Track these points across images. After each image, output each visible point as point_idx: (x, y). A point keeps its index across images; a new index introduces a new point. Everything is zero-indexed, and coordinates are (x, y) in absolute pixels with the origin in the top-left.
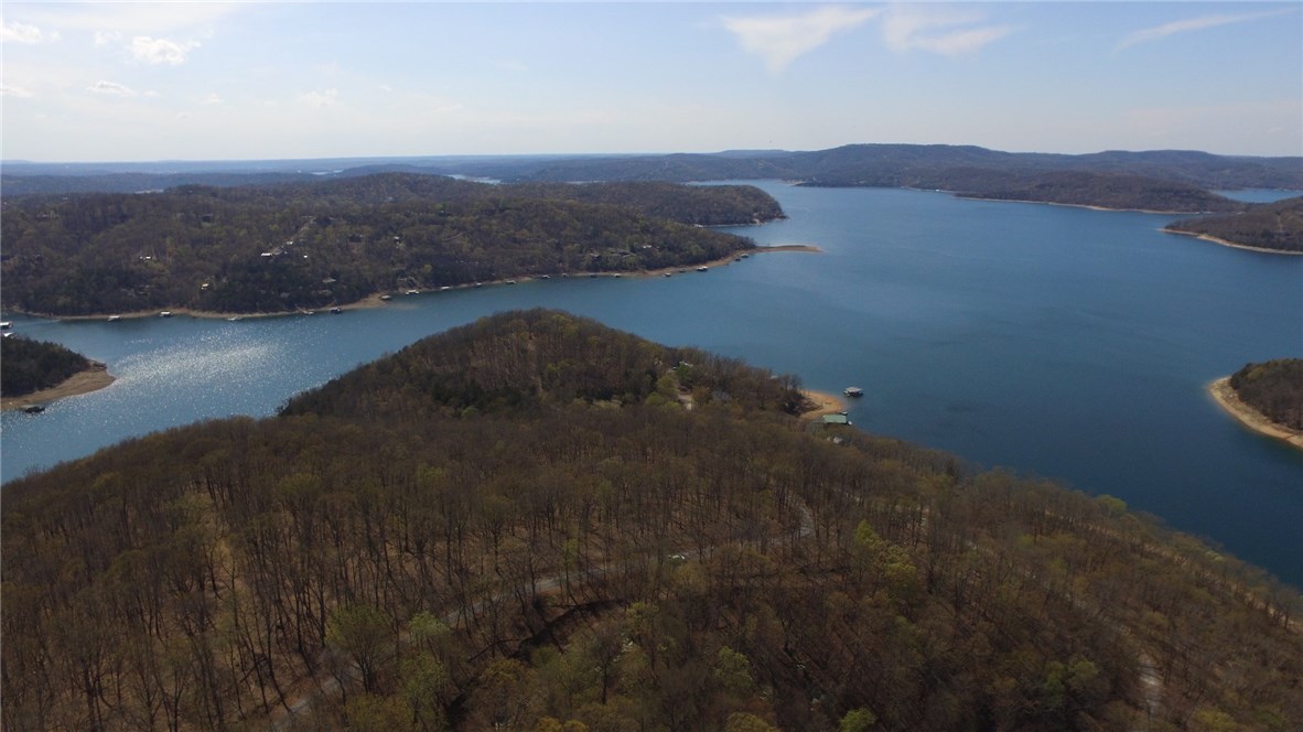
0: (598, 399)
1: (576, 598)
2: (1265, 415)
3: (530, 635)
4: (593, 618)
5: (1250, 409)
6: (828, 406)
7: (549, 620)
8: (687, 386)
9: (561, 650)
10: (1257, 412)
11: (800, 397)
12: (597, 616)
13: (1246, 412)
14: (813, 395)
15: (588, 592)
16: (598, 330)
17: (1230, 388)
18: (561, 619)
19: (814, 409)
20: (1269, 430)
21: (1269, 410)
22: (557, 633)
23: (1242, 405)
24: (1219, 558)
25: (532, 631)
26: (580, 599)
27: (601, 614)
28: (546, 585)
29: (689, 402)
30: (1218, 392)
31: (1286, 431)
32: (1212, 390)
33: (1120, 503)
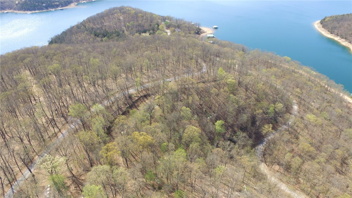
0: (143, 33)
1: (140, 94)
2: (329, 32)
3: (129, 106)
4: (146, 99)
5: (325, 30)
6: (208, 31)
7: (134, 101)
8: (168, 27)
9: (137, 109)
10: (327, 31)
11: (200, 29)
12: (147, 99)
13: (324, 31)
14: (203, 28)
15: (144, 92)
16: (141, 12)
17: (320, 24)
18: (137, 100)
19: (204, 33)
20: (330, 36)
21: (330, 30)
22: (136, 104)
23: (323, 29)
24: (315, 73)
25: (129, 105)
26: (142, 94)
27: (148, 98)
28: (132, 91)
29: (169, 32)
30: (317, 25)
31: (334, 36)
32: (315, 25)
33: (289, 58)
